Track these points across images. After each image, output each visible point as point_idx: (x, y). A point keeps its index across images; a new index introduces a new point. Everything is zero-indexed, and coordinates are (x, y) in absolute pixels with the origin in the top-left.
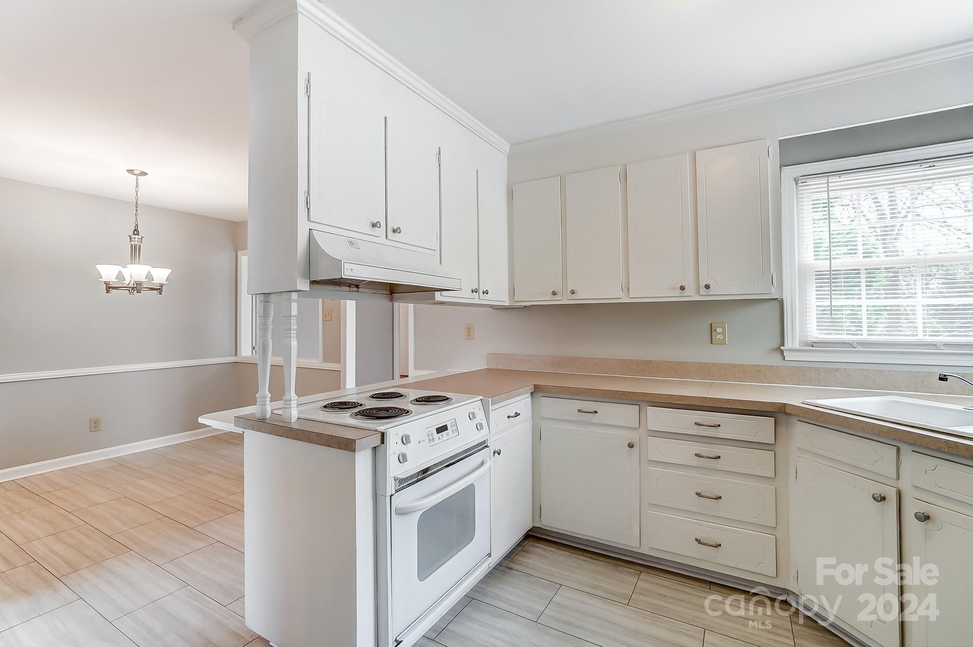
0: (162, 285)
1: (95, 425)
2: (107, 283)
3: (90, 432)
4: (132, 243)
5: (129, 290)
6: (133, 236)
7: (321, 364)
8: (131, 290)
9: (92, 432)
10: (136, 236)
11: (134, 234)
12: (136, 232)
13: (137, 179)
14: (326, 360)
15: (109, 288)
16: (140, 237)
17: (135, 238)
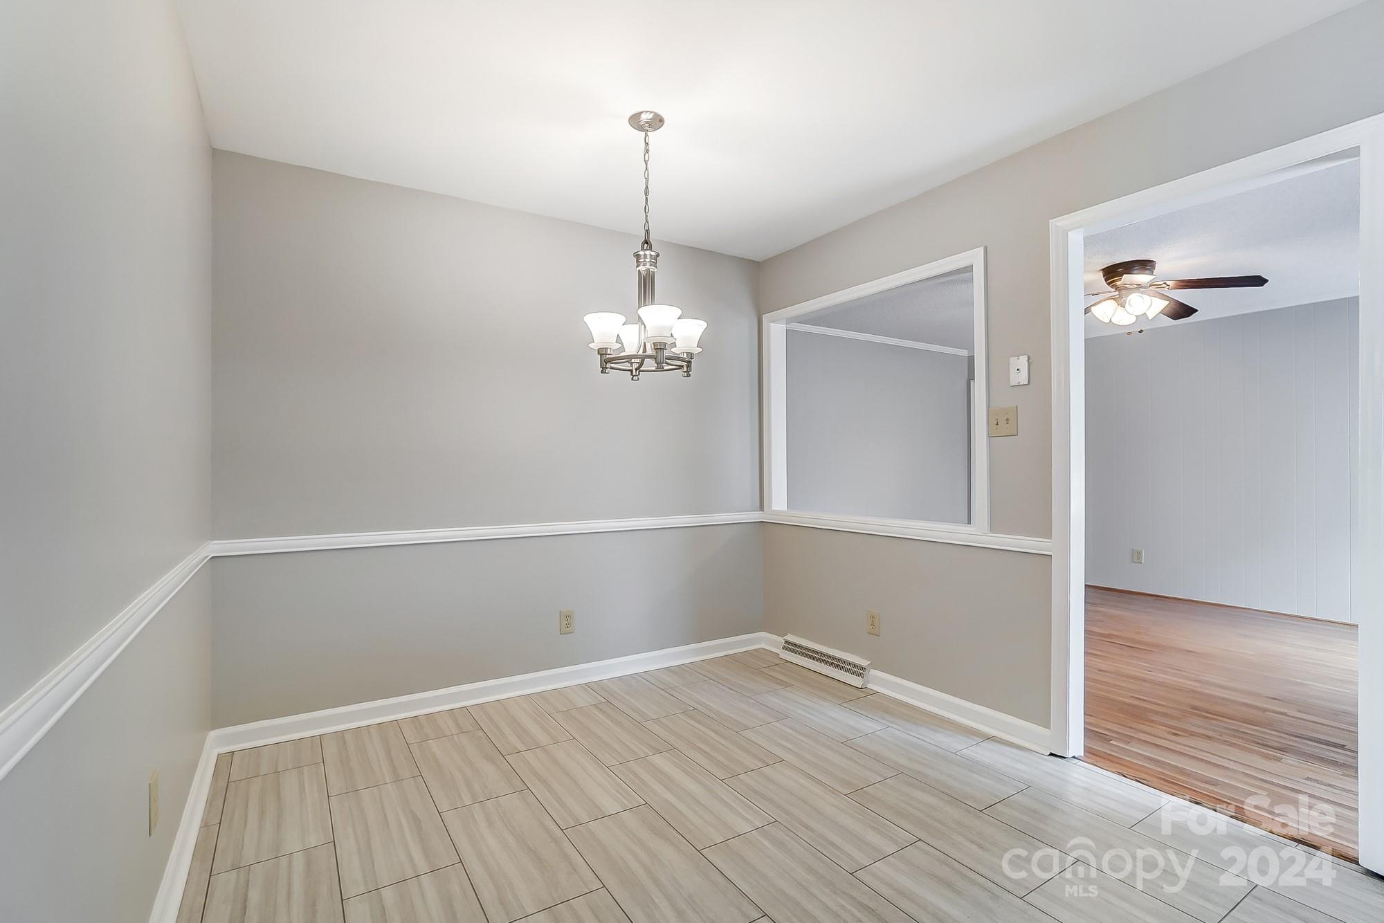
0: (691, 355)
1: (567, 622)
2: (602, 353)
3: (561, 634)
4: (642, 268)
5: (631, 371)
6: (642, 253)
7: (985, 535)
8: (634, 371)
9: (564, 634)
10: (648, 252)
11: (643, 249)
12: (646, 245)
13: (646, 135)
14: (994, 527)
15: (607, 360)
16: (653, 253)
17: (645, 255)
